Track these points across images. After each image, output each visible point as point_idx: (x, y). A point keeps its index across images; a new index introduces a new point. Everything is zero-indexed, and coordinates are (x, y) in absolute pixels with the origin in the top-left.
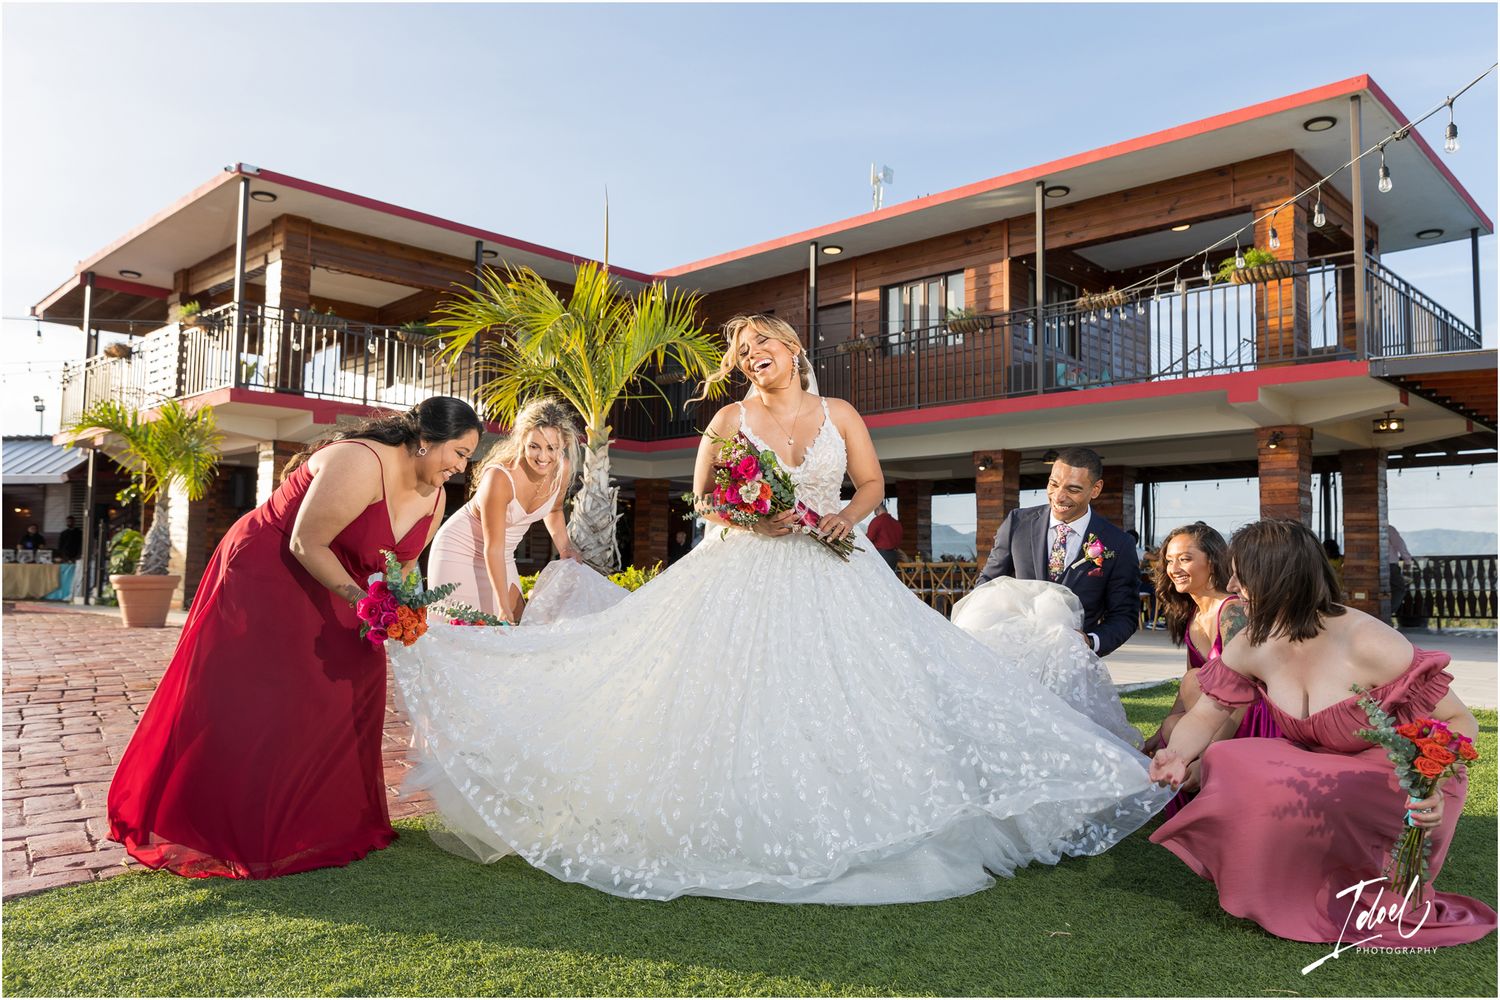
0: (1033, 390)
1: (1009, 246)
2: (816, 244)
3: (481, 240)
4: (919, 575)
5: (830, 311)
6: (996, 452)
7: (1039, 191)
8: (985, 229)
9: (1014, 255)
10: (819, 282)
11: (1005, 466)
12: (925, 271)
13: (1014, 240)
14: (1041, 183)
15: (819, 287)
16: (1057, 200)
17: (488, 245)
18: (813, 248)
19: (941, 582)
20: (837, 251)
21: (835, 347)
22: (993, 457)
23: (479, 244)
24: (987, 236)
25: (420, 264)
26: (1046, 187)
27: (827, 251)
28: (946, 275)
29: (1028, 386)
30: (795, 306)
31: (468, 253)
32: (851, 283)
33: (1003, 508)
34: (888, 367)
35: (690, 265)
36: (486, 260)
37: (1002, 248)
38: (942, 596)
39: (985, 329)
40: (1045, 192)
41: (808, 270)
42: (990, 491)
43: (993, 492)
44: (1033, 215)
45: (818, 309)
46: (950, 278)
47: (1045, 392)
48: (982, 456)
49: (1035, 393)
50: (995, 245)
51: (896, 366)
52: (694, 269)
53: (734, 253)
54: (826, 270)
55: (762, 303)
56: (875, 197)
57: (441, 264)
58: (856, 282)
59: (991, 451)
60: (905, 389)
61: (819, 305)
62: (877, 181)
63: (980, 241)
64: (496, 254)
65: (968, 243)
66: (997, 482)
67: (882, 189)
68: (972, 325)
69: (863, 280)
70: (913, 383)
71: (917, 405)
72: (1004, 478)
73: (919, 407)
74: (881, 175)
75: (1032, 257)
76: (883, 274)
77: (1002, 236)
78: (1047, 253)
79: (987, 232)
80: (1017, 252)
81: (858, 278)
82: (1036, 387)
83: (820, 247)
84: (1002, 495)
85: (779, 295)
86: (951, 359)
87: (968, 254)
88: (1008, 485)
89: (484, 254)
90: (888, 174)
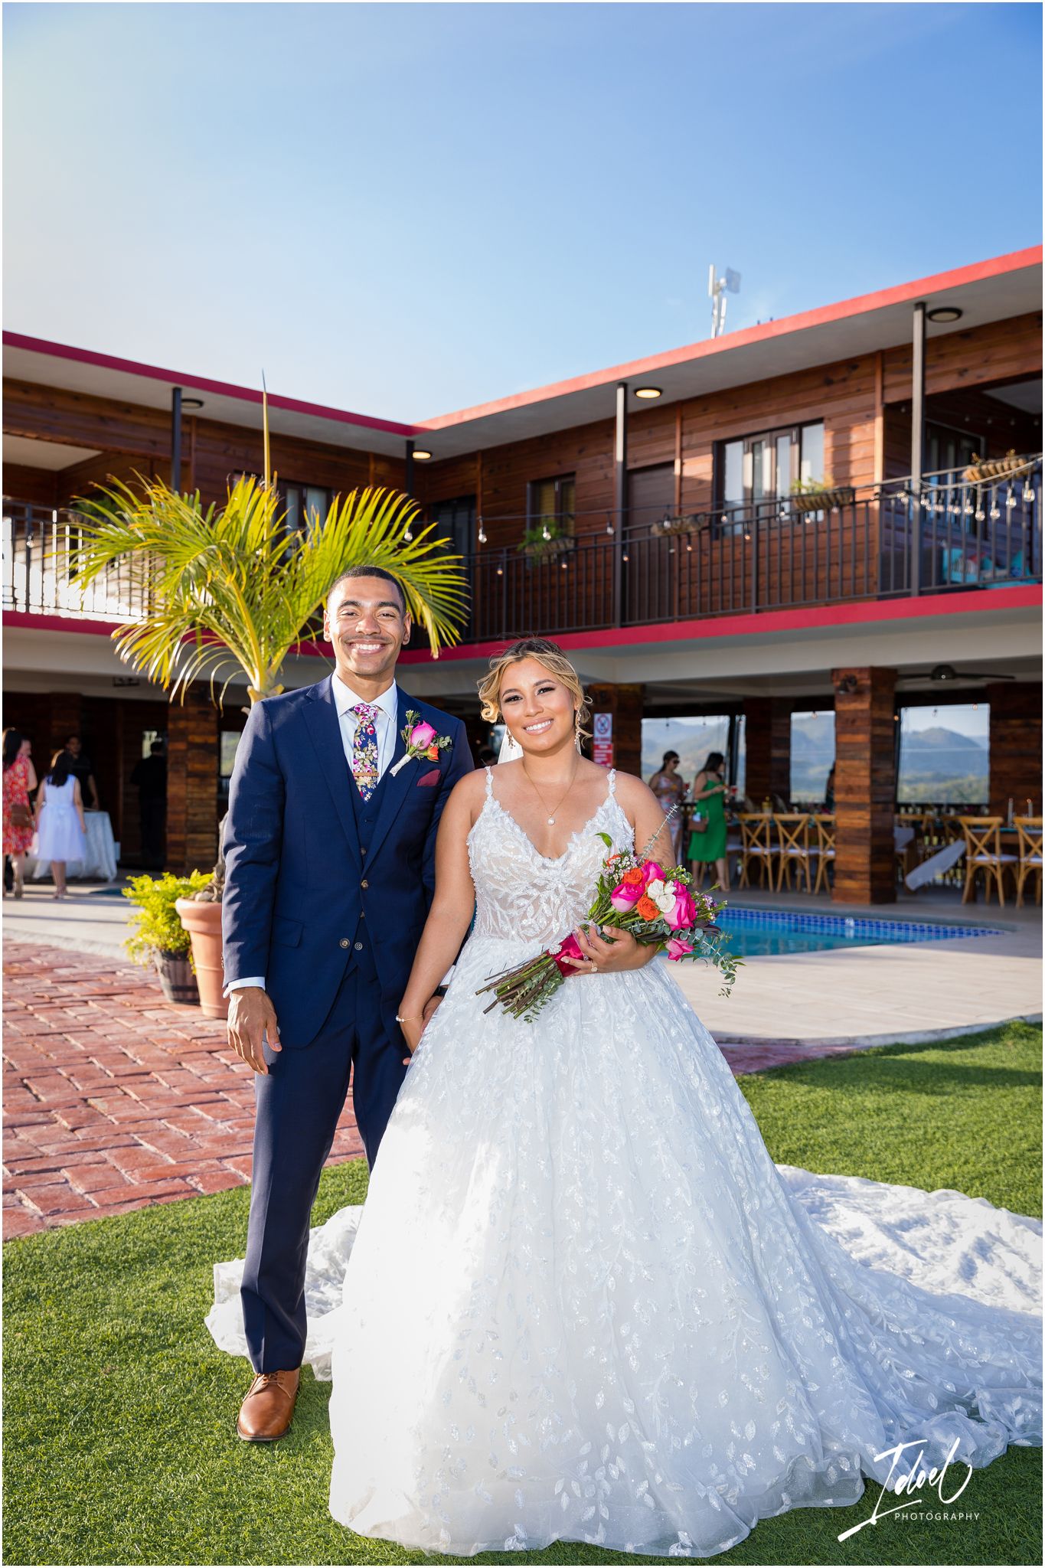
0: (905, 590)
1: (883, 388)
2: (624, 384)
3: (179, 386)
4: (764, 829)
5: (648, 475)
6: (861, 670)
7: (918, 316)
8: (852, 364)
9: (889, 400)
10: (629, 435)
11: (874, 688)
12: (772, 422)
13: (890, 380)
14: (921, 305)
15: (629, 442)
16: (942, 327)
17: (188, 392)
18: (620, 392)
19: (791, 840)
20: (654, 394)
21: (650, 527)
22: (858, 676)
23: (176, 391)
24: (855, 373)
25: (102, 419)
26: (929, 309)
27: (642, 394)
28: (801, 425)
29: (898, 586)
30: (602, 467)
31: (165, 402)
32: (674, 437)
33: (869, 745)
34: (717, 554)
35: (462, 413)
36: (188, 409)
37: (874, 391)
38: (793, 862)
39: (841, 507)
40: (927, 316)
41: (613, 420)
42: (853, 721)
43: (858, 723)
44: (908, 348)
45: (628, 474)
46: (806, 430)
47: (921, 593)
48: (842, 675)
49: (908, 595)
50: (863, 387)
51: (728, 551)
52: (467, 418)
53: (518, 397)
54: (639, 419)
55: (559, 463)
56: (716, 312)
57: (130, 418)
58: (682, 434)
59: (856, 669)
60: (740, 582)
61: (631, 466)
62: (718, 289)
63: (844, 380)
64: (201, 403)
65: (829, 383)
66: (862, 711)
67: (724, 301)
68: (825, 501)
69: (691, 433)
70: (750, 575)
71: (754, 608)
72: (872, 704)
73: (758, 611)
74: (723, 281)
75: (908, 403)
76: (717, 424)
77: (873, 374)
78: (927, 400)
79: (855, 367)
80: (893, 397)
81: (686, 430)
82: (909, 586)
83: (630, 389)
84: (869, 728)
85: (580, 451)
86: (811, 541)
87: (828, 398)
88: (877, 714)
89: (184, 404)
90: (733, 282)
